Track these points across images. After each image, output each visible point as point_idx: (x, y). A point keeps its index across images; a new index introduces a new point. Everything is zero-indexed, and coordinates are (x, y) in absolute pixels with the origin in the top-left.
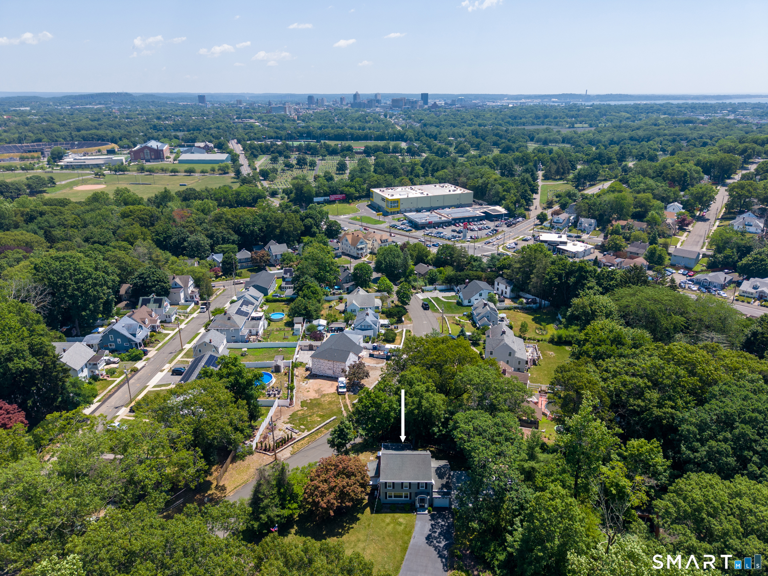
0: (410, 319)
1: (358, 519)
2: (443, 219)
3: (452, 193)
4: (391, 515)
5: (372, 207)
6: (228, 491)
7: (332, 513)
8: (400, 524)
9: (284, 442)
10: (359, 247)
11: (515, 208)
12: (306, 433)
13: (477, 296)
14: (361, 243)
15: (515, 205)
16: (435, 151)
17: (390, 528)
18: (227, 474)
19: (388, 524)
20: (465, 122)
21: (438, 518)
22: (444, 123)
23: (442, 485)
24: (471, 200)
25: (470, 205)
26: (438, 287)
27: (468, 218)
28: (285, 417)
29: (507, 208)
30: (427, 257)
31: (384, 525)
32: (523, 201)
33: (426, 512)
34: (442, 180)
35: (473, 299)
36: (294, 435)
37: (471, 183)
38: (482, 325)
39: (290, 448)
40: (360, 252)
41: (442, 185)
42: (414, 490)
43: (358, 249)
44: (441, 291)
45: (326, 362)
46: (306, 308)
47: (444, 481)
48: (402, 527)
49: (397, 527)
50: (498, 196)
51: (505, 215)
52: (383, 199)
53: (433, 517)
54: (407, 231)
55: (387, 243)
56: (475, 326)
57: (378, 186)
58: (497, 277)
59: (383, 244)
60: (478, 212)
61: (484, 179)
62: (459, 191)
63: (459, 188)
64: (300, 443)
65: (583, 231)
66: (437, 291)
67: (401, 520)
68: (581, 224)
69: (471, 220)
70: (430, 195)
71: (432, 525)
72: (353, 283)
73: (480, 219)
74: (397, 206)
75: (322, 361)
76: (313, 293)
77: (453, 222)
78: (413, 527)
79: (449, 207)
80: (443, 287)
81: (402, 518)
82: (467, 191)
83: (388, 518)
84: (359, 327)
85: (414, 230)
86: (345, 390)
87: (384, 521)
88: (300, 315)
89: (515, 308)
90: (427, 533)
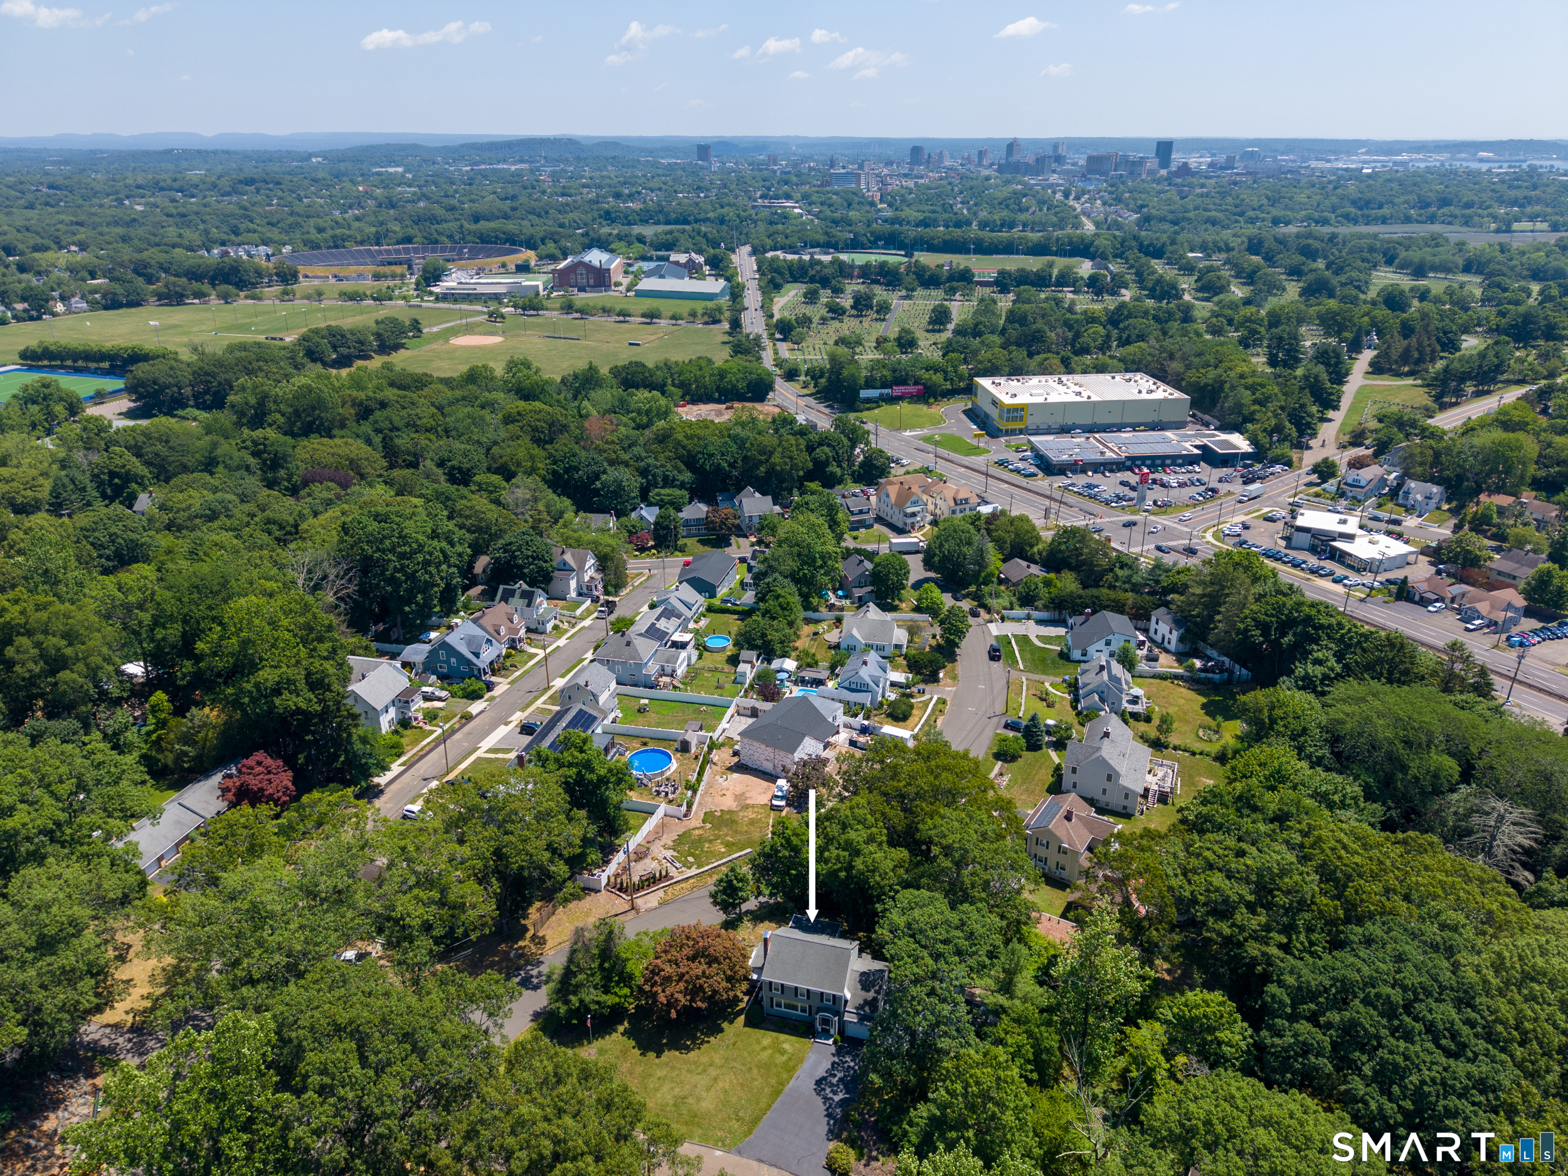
0: (954, 678)
1: (722, 1031)
2: (1109, 455)
3: (1145, 396)
4: (774, 1034)
5: (972, 414)
6: (547, 947)
7: (673, 1015)
8: (783, 1052)
9: (651, 881)
10: (909, 510)
11: (1271, 443)
12: (694, 871)
13: (1101, 645)
14: (915, 503)
15: (1271, 437)
16: (1150, 285)
17: (765, 1055)
18: (554, 918)
19: (764, 1049)
20: (1241, 214)
21: (848, 1053)
22: (1191, 215)
23: (865, 1001)
24: (1185, 414)
25: (1178, 425)
26: (1036, 614)
27: (1163, 458)
28: (668, 839)
29: (1254, 441)
31: (757, 1048)
32: (1291, 429)
33: (831, 1042)
34: (1131, 366)
35: (1091, 649)
36: (673, 872)
37: (1192, 376)
38: (1087, 708)
39: (661, 893)
40: (909, 521)
41: (1128, 376)
42: (816, 1003)
43: (906, 515)
44: (1040, 622)
45: (763, 746)
46: (764, 635)
47: (871, 995)
48: (785, 1058)
49: (777, 1055)
50: (1240, 413)
51: (1245, 456)
52: (995, 402)
53: (839, 1052)
54: (1026, 476)
55: (967, 507)
56: (1075, 708)
57: (991, 371)
58: (1158, 606)
59: (958, 508)
60: (1187, 445)
61: (1220, 371)
62: (1164, 392)
63: (1163, 387)
64: (678, 887)
65: (1409, 510)
66: (1032, 622)
67: (786, 1046)
68: (1407, 493)
69: (1168, 462)
70: (1094, 398)
71: (833, 1063)
72: (869, 589)
73: (1191, 460)
74: (1021, 419)
75: (756, 744)
76: (783, 609)
77: (1128, 463)
78: (801, 1060)
79: (1134, 427)
80: (1044, 615)
81: (789, 1043)
82: (1177, 395)
83: (766, 1038)
84: (846, 684)
85: (1041, 475)
86: (783, 803)
87: (759, 1043)
88: (752, 647)
89: (1176, 677)
90: (821, 1072)
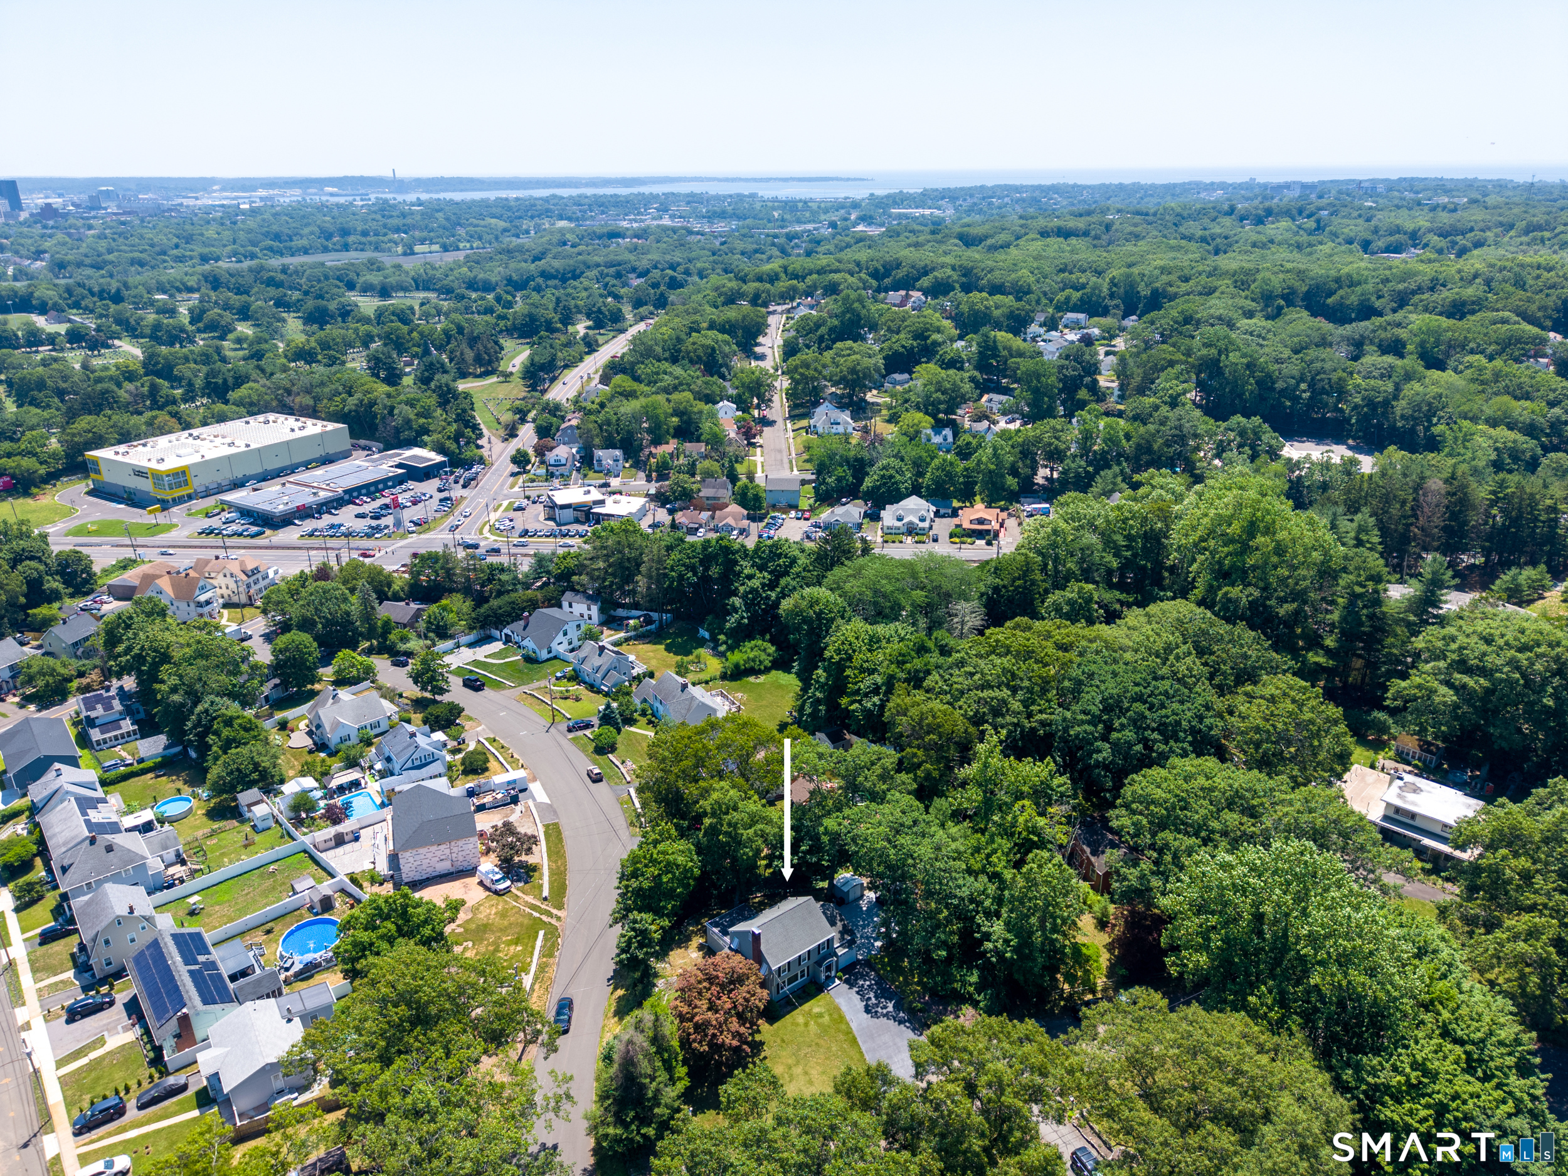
0: (470, 718)
1: (764, 1042)
2: (323, 495)
3: (299, 434)
4: (798, 1011)
8: (820, 1015)
10: (202, 598)
11: (459, 447)
12: (527, 977)
13: (560, 637)
14: (203, 589)
15: (458, 442)
16: (148, 331)
17: (813, 1027)
19: (806, 1024)
20: (164, 253)
21: (857, 980)
22: (110, 257)
23: (840, 933)
24: (346, 442)
25: (345, 455)
26: (464, 639)
27: (375, 483)
29: (440, 449)
30: (389, 585)
31: (801, 1028)
32: (468, 432)
33: (837, 982)
34: (254, 408)
35: (554, 645)
37: (335, 406)
38: (614, 686)
40: (206, 609)
41: (261, 418)
43: (200, 605)
44: (471, 645)
45: (434, 848)
46: (256, 766)
47: (839, 926)
48: (827, 1018)
49: (820, 1020)
50: (411, 428)
51: (441, 465)
52: (140, 473)
53: (851, 984)
54: (252, 536)
55: (259, 576)
56: (599, 692)
57: (99, 442)
58: (563, 593)
59: (251, 580)
60: (384, 467)
61: (358, 395)
62: (314, 427)
63: (310, 422)
65: (608, 473)
66: (463, 649)
67: (816, 1010)
68: (599, 461)
69: (381, 486)
70: (253, 446)
71: (858, 993)
72: (277, 681)
73: (399, 481)
74: (186, 483)
75: (422, 851)
77: (347, 497)
78: (837, 1009)
79: (307, 465)
80: (471, 637)
81: (815, 1006)
82: (331, 426)
83: (798, 1016)
84: (409, 764)
85: (268, 532)
86: (508, 883)
87: (797, 1025)
88: (249, 785)
89: (627, 640)
90: (861, 1005)
